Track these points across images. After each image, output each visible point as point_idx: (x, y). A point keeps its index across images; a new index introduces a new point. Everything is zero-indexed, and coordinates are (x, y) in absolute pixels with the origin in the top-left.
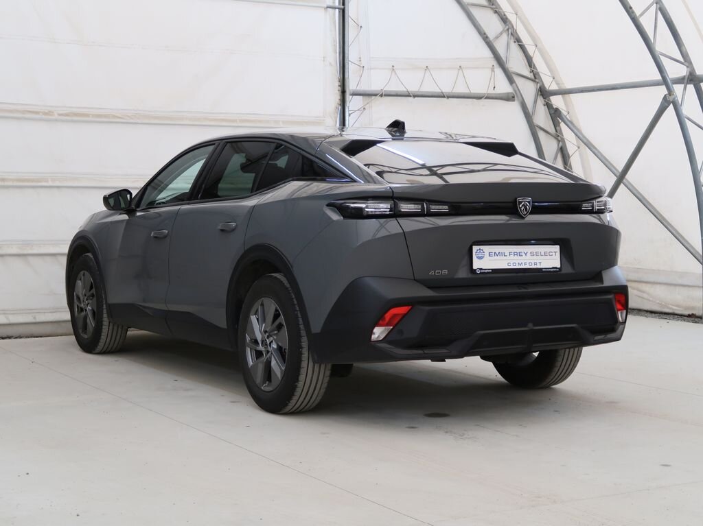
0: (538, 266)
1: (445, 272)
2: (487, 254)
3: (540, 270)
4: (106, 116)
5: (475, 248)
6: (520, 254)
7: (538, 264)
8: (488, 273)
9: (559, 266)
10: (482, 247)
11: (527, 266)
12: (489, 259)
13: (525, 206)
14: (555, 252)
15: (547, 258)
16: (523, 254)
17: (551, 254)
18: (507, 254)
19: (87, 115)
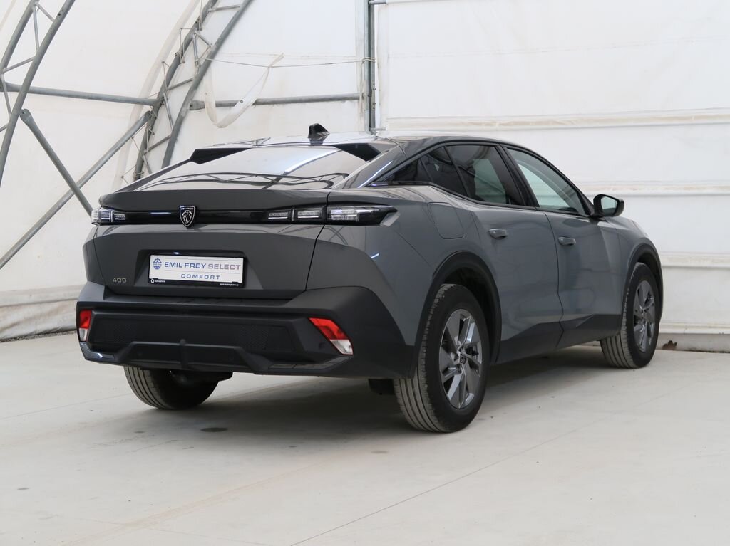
0: (215, 280)
1: (124, 280)
2: (163, 264)
3: (217, 284)
4: (547, 123)
5: (153, 258)
6: (197, 266)
7: (216, 278)
8: (161, 283)
9: (240, 281)
10: (159, 257)
11: (203, 279)
12: (166, 269)
13: (187, 215)
14: (238, 266)
15: (228, 271)
16: (201, 266)
17: (232, 267)
18: (183, 265)
19: (528, 123)
